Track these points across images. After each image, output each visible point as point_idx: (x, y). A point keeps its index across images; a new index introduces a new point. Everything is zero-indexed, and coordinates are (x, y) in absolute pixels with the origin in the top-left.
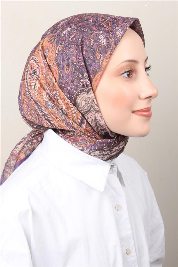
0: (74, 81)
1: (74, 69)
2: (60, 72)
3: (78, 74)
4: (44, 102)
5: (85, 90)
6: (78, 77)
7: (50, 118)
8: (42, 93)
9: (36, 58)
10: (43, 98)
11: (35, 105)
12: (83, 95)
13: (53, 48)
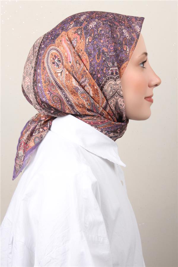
0: (103, 69)
1: (104, 58)
2: (91, 60)
3: (108, 62)
4: (74, 87)
5: (113, 77)
6: (107, 65)
7: (73, 104)
8: (70, 80)
9: (57, 48)
10: (72, 84)
11: (59, 92)
12: (110, 82)
13: (81, 39)
